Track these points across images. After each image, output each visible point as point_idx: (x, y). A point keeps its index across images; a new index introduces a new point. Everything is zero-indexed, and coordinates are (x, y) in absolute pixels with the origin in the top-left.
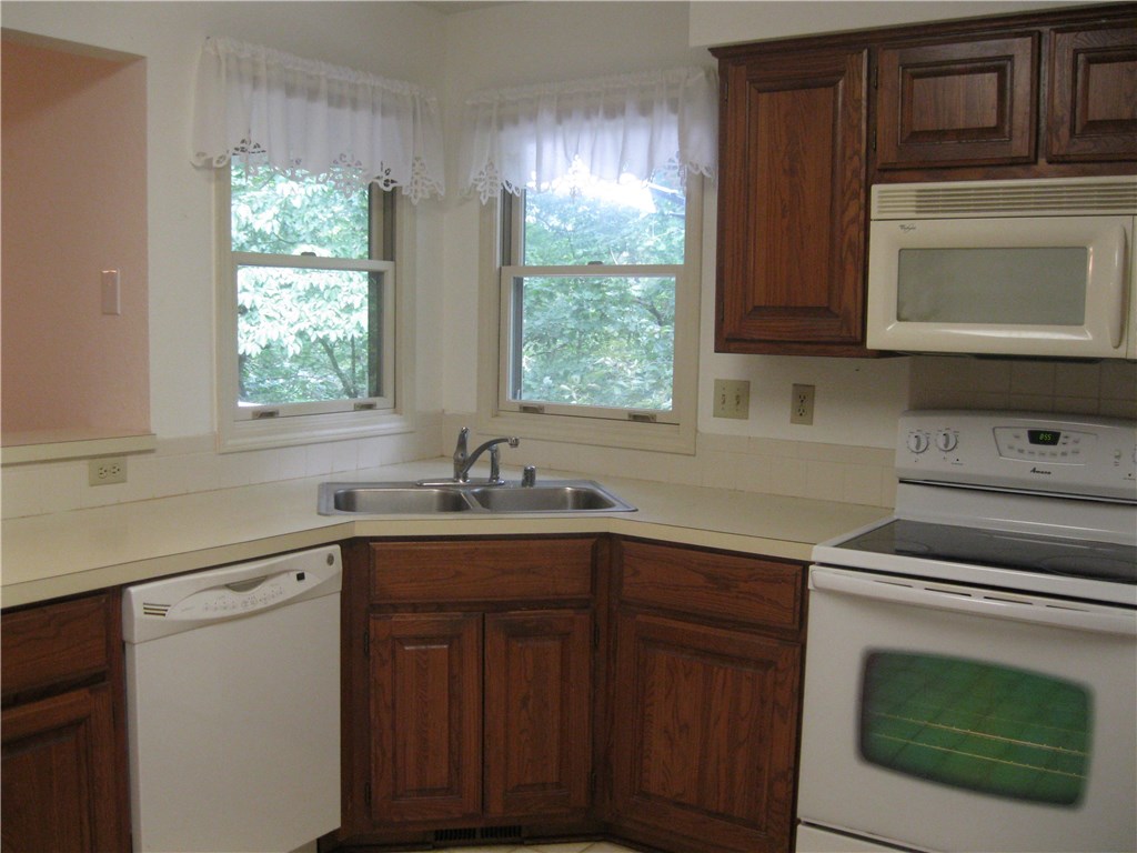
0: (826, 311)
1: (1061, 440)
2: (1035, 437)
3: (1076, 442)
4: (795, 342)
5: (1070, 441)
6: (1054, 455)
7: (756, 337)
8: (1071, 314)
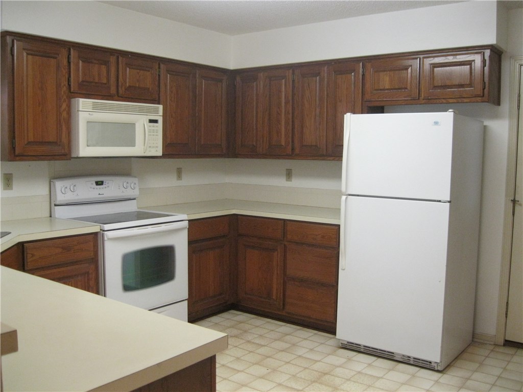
0: (55, 143)
1: (104, 183)
2: (97, 183)
3: (108, 183)
4: (42, 156)
5: (106, 183)
6: (100, 189)
7: (30, 154)
8: (132, 143)
